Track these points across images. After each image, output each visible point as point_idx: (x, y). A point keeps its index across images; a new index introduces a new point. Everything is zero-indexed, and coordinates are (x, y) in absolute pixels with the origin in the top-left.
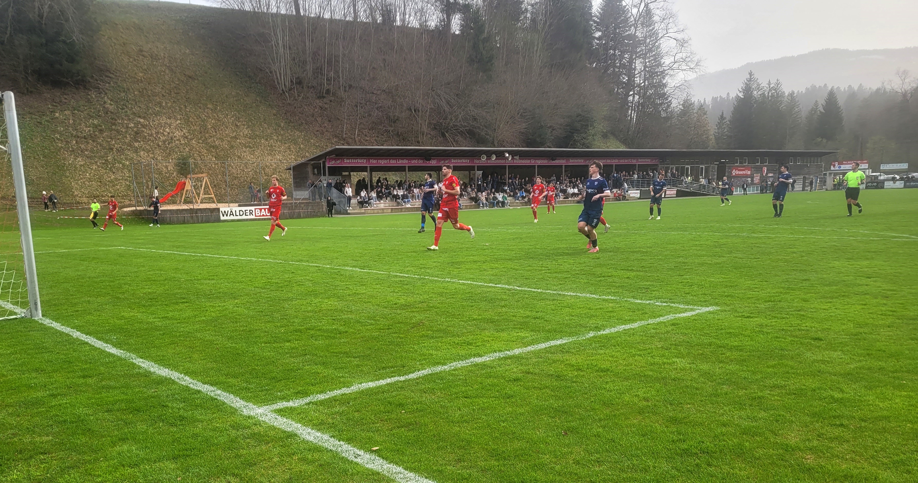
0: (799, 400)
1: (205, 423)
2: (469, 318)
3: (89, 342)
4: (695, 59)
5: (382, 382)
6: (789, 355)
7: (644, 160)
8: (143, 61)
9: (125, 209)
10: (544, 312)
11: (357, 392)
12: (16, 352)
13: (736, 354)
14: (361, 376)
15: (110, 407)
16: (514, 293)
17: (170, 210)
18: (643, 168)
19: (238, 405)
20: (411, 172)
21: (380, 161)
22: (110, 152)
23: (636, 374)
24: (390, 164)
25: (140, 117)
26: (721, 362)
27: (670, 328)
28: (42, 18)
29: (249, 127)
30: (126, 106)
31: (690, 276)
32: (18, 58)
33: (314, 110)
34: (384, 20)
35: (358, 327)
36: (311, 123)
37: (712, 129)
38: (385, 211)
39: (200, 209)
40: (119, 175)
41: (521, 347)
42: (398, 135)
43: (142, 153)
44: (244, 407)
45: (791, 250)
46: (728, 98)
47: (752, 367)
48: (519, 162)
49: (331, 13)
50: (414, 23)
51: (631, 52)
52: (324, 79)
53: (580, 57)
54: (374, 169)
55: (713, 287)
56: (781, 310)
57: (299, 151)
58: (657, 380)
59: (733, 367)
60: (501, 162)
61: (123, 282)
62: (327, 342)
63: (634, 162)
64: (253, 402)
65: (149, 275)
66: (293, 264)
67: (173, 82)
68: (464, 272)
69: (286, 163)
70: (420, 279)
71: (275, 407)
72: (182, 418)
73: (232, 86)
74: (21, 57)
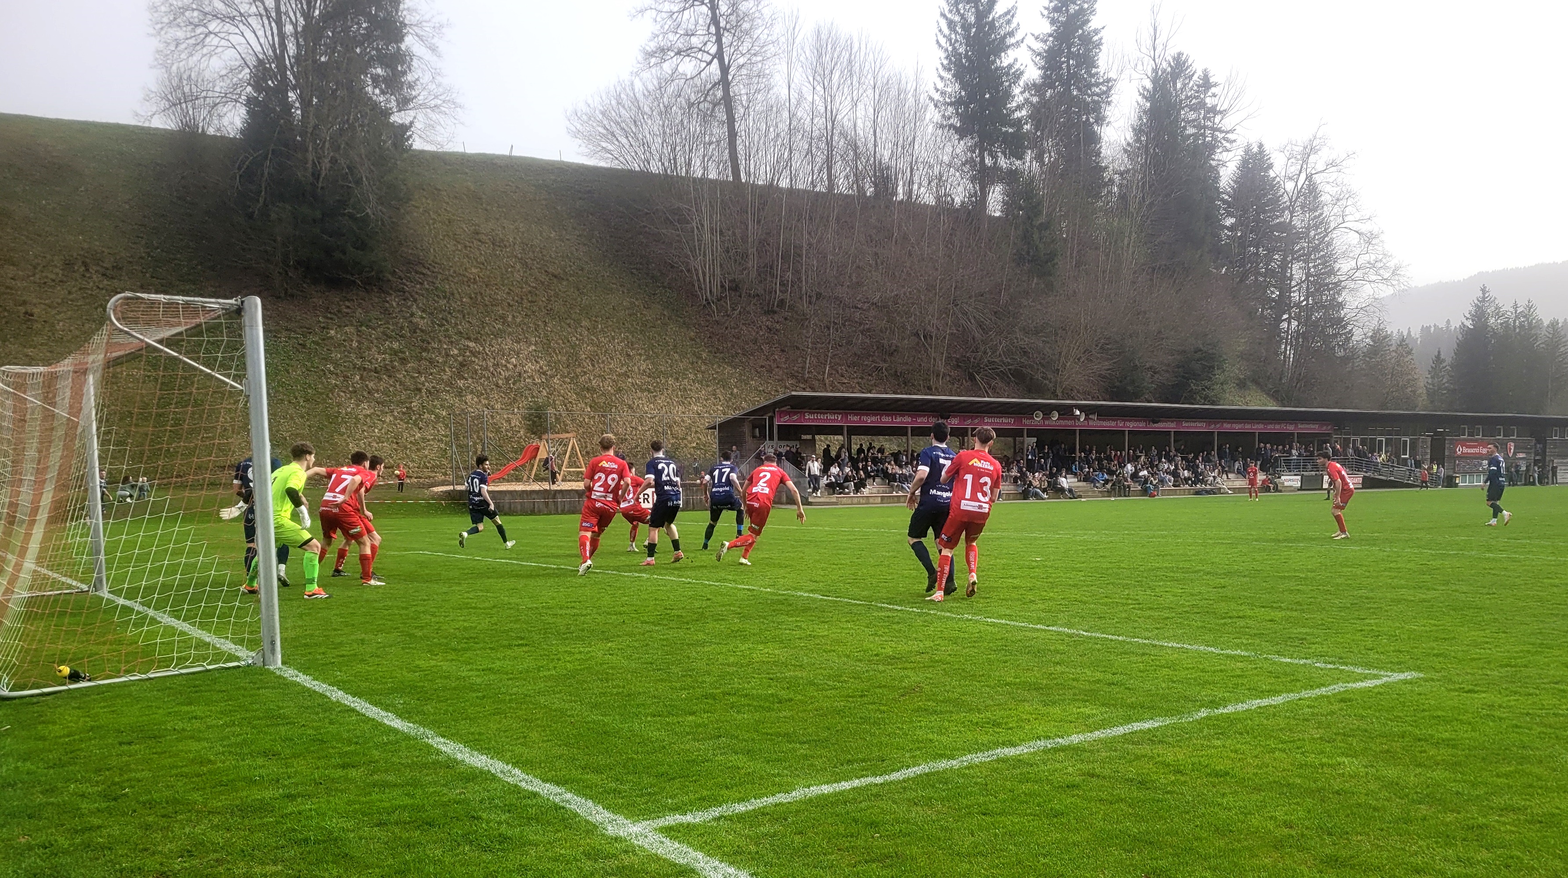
0: (1547, 831)
1: (541, 848)
2: (999, 681)
3: (358, 708)
4: (1392, 264)
5: (845, 785)
6: (1534, 755)
7: (1307, 426)
8: (479, 249)
9: (435, 489)
10: (1126, 674)
11: (801, 801)
12: (234, 723)
13: (1444, 753)
14: (810, 774)
15: (385, 817)
16: (1077, 642)
17: (511, 492)
18: (1305, 439)
19: (599, 818)
20: (916, 438)
21: (865, 418)
22: (416, 395)
23: (1275, 782)
24: (881, 422)
25: (469, 339)
26: (1419, 765)
27: (1336, 707)
28: (319, 178)
29: (648, 358)
30: (447, 321)
31: (1376, 621)
32: (275, 241)
33: (758, 333)
34: (877, 194)
35: (812, 691)
36: (752, 354)
37: (1422, 378)
38: (871, 500)
39: (561, 491)
40: (429, 434)
41: (1083, 732)
42: (896, 375)
43: (469, 397)
44: (609, 822)
45: (1549, 581)
46: (1447, 327)
47: (1470, 775)
48: (1096, 424)
49: (791, 181)
50: (928, 198)
51: (1285, 251)
52: (776, 284)
53: (1201, 256)
54: (854, 431)
55: (1414, 639)
56: (1526, 680)
57: (730, 399)
58: (1310, 792)
59: (1439, 774)
60: (1068, 424)
61: (422, 609)
62: (757, 716)
63: (1290, 428)
64: (625, 814)
65: (468, 598)
66: (710, 585)
67: (526, 283)
68: (996, 604)
69: (707, 418)
70: (920, 615)
71: (662, 822)
72: (503, 839)
73: (623, 292)
74: (279, 238)
